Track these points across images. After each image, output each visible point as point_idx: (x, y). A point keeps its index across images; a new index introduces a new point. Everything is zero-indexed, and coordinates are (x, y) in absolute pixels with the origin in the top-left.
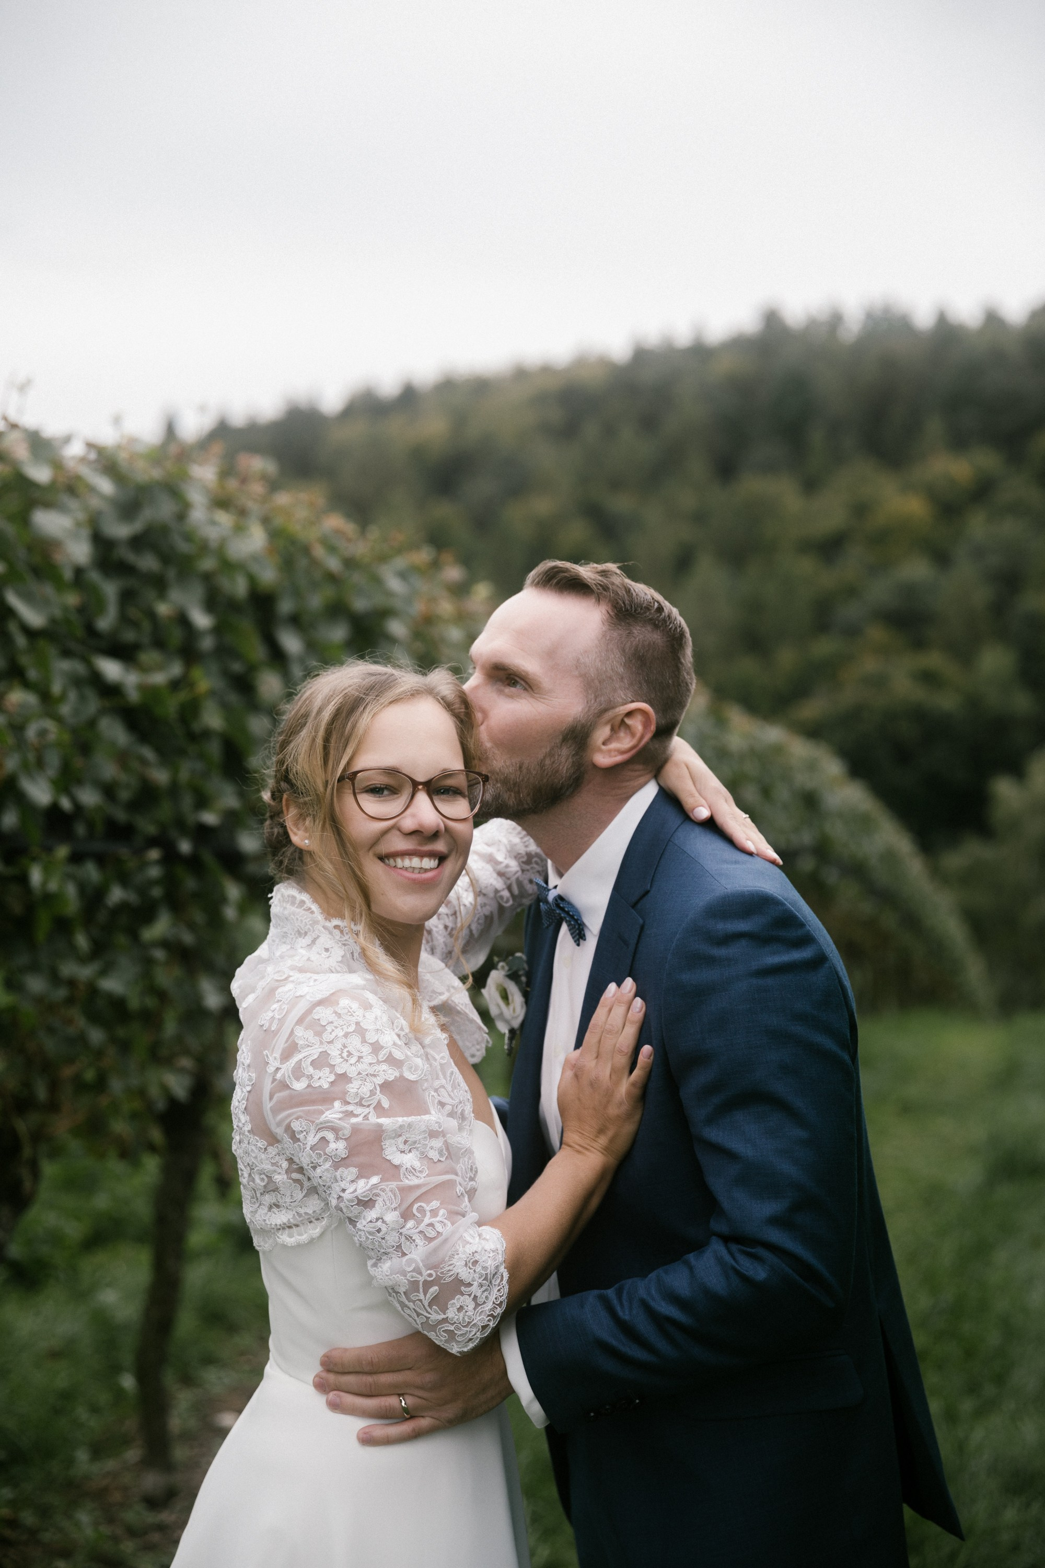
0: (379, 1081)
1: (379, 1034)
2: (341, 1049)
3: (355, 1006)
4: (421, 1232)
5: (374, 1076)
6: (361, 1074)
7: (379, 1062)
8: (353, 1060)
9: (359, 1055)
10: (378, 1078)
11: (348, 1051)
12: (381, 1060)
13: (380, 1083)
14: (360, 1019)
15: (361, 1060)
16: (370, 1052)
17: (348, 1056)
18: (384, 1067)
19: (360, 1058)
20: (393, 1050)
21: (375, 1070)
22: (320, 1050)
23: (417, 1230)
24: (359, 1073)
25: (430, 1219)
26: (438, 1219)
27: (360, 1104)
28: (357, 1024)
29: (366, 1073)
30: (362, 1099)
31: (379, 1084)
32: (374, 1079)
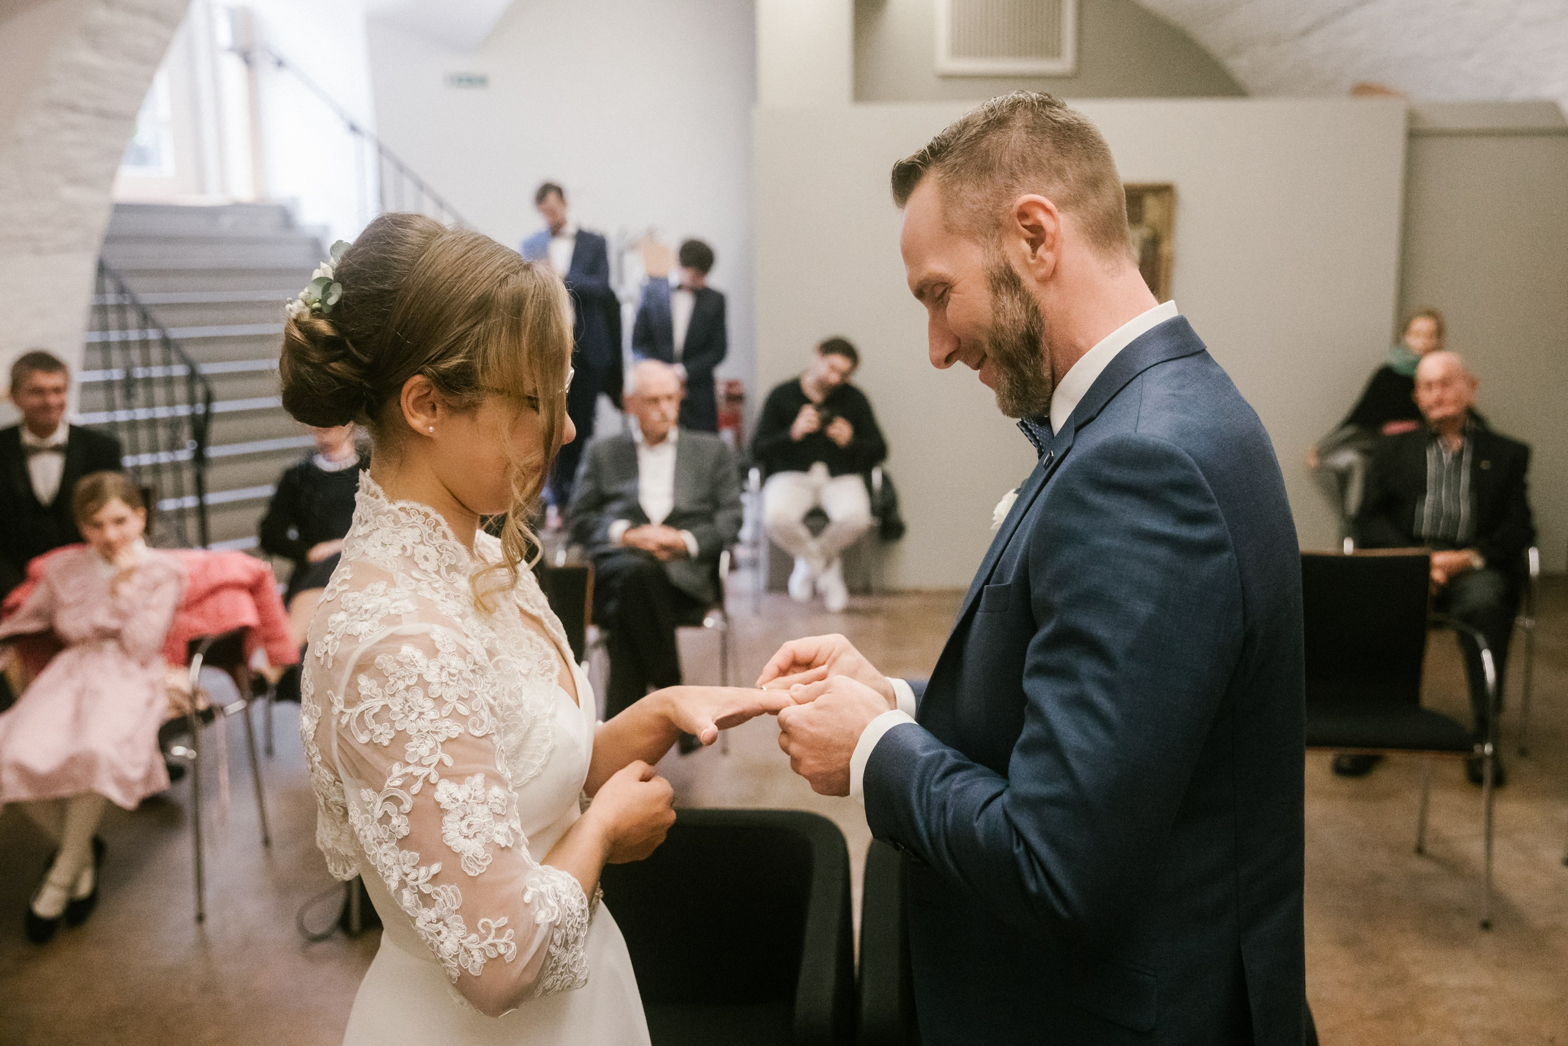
0: (441, 738)
1: (443, 688)
2: (403, 703)
3: (418, 655)
4: (481, 949)
5: (436, 733)
6: (422, 731)
7: (442, 718)
8: (413, 716)
9: (420, 711)
10: (440, 735)
11: (409, 706)
12: (444, 715)
13: (442, 741)
14: (424, 670)
15: (422, 716)
16: (432, 707)
17: (409, 711)
18: (448, 723)
19: (421, 714)
20: (458, 705)
21: (437, 727)
22: (382, 703)
23: (479, 946)
24: (419, 731)
25: (493, 939)
26: (504, 940)
27: (419, 764)
28: (420, 676)
29: (427, 730)
30: (421, 758)
31: (440, 742)
32: (436, 737)
